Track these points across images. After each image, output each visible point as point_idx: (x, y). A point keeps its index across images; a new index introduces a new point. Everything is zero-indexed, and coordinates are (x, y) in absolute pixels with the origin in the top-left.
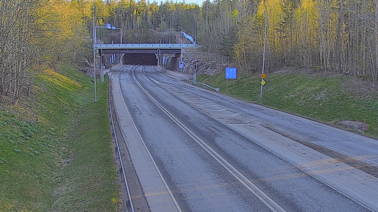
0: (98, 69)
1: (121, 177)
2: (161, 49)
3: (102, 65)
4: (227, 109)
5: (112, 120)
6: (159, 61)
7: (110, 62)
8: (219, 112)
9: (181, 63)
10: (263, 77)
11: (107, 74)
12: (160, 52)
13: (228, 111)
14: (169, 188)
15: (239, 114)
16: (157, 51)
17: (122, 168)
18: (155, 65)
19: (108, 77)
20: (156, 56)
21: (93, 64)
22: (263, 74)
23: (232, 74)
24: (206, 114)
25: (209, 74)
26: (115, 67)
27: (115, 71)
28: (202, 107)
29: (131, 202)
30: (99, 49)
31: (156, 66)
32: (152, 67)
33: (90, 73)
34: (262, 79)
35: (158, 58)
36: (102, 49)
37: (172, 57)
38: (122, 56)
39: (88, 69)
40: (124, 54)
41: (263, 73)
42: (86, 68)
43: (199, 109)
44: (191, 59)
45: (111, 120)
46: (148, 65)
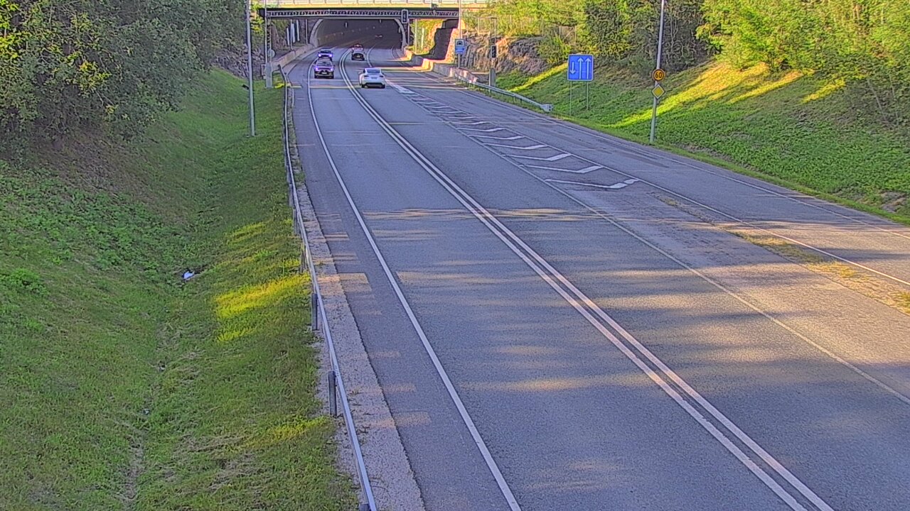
0: (257, 57)
1: (315, 318)
2: (409, 9)
3: (268, 49)
4: (570, 154)
5: (293, 183)
6: (407, 38)
7: (286, 40)
8: (550, 161)
9: (460, 44)
10: (658, 79)
11: (280, 69)
12: (408, 15)
13: (571, 160)
14: (430, 344)
15: (597, 167)
16: (400, 14)
17: (316, 295)
18: (394, 48)
19: (282, 77)
20: (399, 27)
21: (245, 45)
22: (659, 72)
23: (584, 68)
24: (519, 166)
25: (527, 69)
26: (298, 53)
27: (300, 63)
28: (509, 150)
29: (339, 378)
30: (260, 9)
31: (398, 51)
32: (389, 52)
33: (238, 68)
34: (656, 82)
35: (403, 30)
36: (268, 9)
37: (438, 29)
38: (316, 27)
39: (234, 57)
40: (320, 20)
41: (658, 68)
42: (228, 57)
43: (502, 156)
44: (484, 34)
45: (291, 183)
46: (377, 47)
